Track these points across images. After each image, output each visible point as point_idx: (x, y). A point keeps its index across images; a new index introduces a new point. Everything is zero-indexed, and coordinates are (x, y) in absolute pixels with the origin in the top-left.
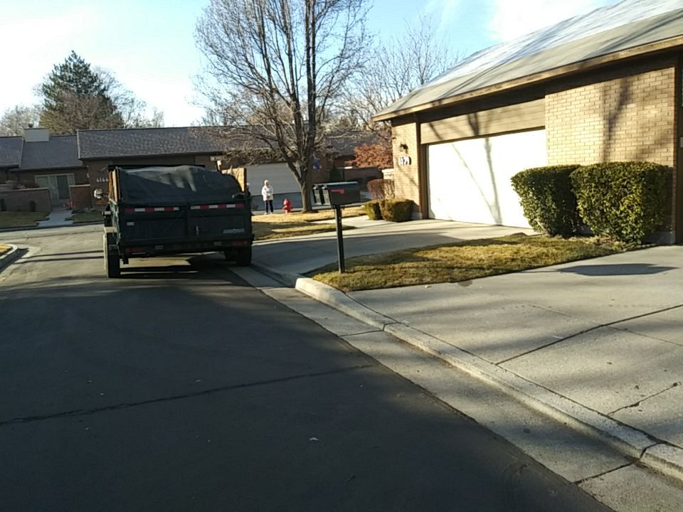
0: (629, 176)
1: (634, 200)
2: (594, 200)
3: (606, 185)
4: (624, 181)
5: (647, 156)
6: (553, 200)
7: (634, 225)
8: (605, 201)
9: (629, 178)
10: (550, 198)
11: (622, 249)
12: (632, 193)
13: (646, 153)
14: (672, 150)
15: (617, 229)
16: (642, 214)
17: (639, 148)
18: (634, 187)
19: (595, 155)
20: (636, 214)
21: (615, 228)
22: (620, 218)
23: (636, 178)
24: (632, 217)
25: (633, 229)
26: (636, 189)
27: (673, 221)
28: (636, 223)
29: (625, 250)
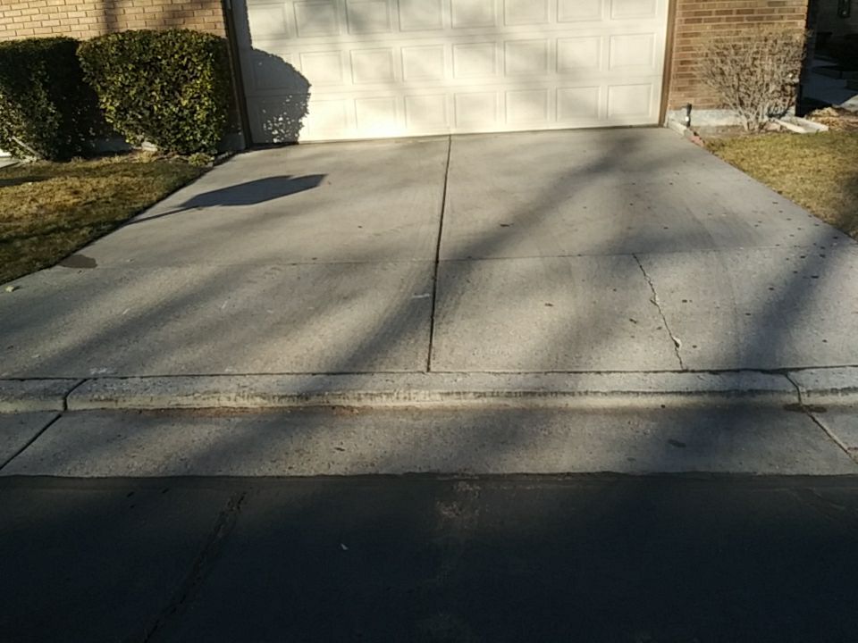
0: (190, 50)
1: (202, 88)
2: (132, 93)
3: (153, 67)
4: (182, 57)
5: (182, 20)
6: (49, 99)
7: (205, 126)
8: (154, 93)
9: (190, 54)
10: (43, 95)
11: (206, 163)
12: (197, 78)
13: (179, 17)
14: (220, 12)
15: (179, 136)
16: (215, 109)
17: (166, 9)
18: (199, 68)
19: (89, 20)
20: (207, 109)
21: (175, 134)
22: (181, 119)
23: (199, 54)
24: (201, 115)
25: (204, 133)
26: (202, 71)
27: (239, 117)
28: (208, 123)
29: (210, 165)
